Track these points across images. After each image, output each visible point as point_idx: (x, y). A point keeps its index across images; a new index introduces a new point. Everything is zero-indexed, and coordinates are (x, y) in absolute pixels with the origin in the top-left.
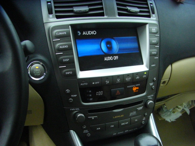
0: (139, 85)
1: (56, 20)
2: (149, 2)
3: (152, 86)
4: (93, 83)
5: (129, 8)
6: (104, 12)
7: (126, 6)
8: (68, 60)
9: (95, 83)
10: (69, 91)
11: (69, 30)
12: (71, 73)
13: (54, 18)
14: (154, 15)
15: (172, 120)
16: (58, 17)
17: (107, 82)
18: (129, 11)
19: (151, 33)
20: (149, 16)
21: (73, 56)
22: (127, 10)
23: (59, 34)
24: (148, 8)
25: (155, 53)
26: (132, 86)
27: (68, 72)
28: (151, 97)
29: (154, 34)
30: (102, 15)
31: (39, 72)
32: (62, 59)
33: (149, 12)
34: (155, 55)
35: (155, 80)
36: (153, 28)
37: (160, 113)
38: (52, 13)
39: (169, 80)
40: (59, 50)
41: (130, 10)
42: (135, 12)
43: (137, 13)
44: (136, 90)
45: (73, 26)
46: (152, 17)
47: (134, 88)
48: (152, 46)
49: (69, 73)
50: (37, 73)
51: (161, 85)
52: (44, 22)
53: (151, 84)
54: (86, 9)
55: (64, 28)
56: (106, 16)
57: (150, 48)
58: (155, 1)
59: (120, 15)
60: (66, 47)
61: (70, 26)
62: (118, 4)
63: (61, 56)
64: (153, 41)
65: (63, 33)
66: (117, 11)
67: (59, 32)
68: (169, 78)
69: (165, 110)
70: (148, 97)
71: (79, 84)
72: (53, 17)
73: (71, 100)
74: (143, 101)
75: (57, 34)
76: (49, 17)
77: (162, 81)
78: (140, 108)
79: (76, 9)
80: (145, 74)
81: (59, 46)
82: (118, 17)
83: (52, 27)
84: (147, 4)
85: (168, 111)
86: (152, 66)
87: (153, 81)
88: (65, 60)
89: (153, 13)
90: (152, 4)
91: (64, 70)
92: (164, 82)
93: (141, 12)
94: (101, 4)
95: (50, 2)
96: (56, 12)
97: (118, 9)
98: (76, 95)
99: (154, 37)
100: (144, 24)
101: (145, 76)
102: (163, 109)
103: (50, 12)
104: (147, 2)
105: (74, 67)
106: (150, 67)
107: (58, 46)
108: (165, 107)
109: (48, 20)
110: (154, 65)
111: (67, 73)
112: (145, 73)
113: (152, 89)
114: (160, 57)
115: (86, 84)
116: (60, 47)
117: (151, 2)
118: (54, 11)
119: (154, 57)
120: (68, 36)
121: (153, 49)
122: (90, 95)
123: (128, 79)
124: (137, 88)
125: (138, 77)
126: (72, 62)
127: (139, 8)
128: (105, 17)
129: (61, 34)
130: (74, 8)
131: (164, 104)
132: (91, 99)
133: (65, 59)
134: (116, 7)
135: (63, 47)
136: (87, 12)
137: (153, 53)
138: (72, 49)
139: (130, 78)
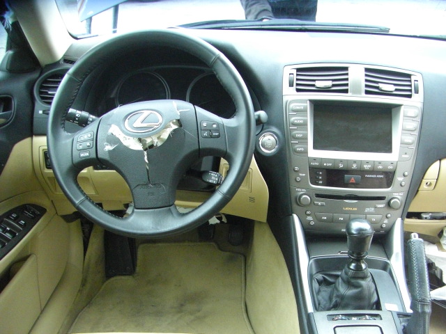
1: (295, 93)
2: (413, 79)
3: (402, 181)
4: (325, 164)
6: (348, 89)
8: (302, 135)
10: (297, 168)
11: (307, 104)
12: (302, 149)
14: (417, 95)
16: (298, 90)
17: (341, 166)
18: (380, 88)
19: (405, 116)
21: (306, 132)
23: (296, 108)
24: (409, 86)
25: (410, 141)
26: (372, 176)
27: (300, 147)
28: (399, 195)
29: (411, 119)
30: (346, 91)
31: (270, 145)
32: (295, 134)
33: (409, 91)
34: (409, 144)
35: (407, 174)
38: (293, 86)
39: (436, 182)
40: (294, 124)
43: (391, 92)
45: (312, 102)
46: (414, 97)
48: (405, 132)
49: (300, 149)
50: (268, 145)
52: (283, 95)
53: (400, 179)
54: (329, 84)
55: (302, 103)
56: (351, 93)
57: (403, 134)
59: (367, 92)
60: (301, 122)
61: (308, 101)
63: (295, 131)
65: (300, 107)
66: (364, 88)
67: (296, 106)
68: (437, 180)
70: (394, 194)
71: (310, 163)
72: (293, 90)
73: (298, 179)
74: (386, 199)
75: (294, 108)
76: (289, 89)
77: (425, 181)
78: (381, 206)
79: (318, 84)
82: (364, 95)
83: (290, 100)
84: (410, 81)
86: (403, 156)
88: (298, 136)
89: (417, 92)
90: (417, 81)
91: (296, 145)
95: (293, 74)
96: (297, 85)
97: (366, 86)
98: (305, 175)
99: (411, 122)
100: (398, 106)
101: (391, 167)
103: (291, 85)
104: (410, 78)
105: (306, 143)
109: (288, 92)
110: (406, 156)
111: (298, 149)
113: (401, 185)
114: (419, 147)
115: (317, 164)
116: (295, 121)
117: (416, 79)
118: (295, 84)
120: (304, 111)
122: (320, 178)
123: (367, 167)
125: (380, 167)
126: (305, 139)
127: (395, 85)
128: (349, 94)
129: (298, 108)
130: (316, 82)
132: (321, 182)
133: (298, 134)
135: (298, 122)
136: (330, 87)
137: (406, 141)
138: (307, 125)
139: (369, 166)
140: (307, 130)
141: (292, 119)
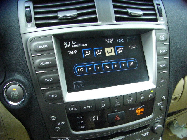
0: (144, 106)
1: (35, 29)
2: (155, 3)
3: (161, 106)
4: (85, 108)
5: (129, 11)
6: (96, 17)
7: (125, 8)
8: (52, 79)
9: (86, 108)
10: (54, 118)
11: (51, 41)
12: (56, 95)
13: (34, 27)
14: (161, 18)
15: (184, 136)
16: (38, 26)
17: (103, 106)
18: (129, 14)
19: (158, 41)
20: (156, 20)
21: (57, 75)
22: (126, 13)
23: (39, 47)
24: (154, 10)
25: (164, 65)
26: (135, 108)
27: (52, 94)
28: (159, 119)
29: (163, 42)
30: (95, 20)
31: (16, 95)
32: (44, 79)
33: (155, 15)
34: (164, 68)
35: (164, 98)
36: (161, 35)
37: (170, 128)
38: (31, 21)
39: (181, 95)
40: (40, 68)
41: (131, 13)
42: (137, 15)
43: (140, 16)
44: (141, 112)
45: (57, 36)
46: (160, 21)
47: (138, 110)
48: (159, 57)
49: (53, 96)
50: (15, 97)
51: (172, 101)
52: (21, 33)
53: (159, 104)
54: (74, 13)
55: (45, 40)
56: (99, 21)
57: (158, 60)
58: (163, 2)
60: (48, 63)
61: (53, 37)
62: (115, 6)
63: (43, 75)
64: (161, 51)
65: (44, 46)
66: (113, 15)
67: (39, 45)
68: (182, 94)
69: (176, 126)
70: (156, 119)
71: (67, 110)
72: (32, 26)
73: (58, 129)
74: (150, 125)
75: (37, 47)
76: (27, 26)
77: (173, 97)
78: (146, 134)
79: (60, 15)
80: (152, 93)
81: (40, 62)
82: (115, 22)
83: (31, 39)
84: (153, 5)
85: (179, 127)
86: (160, 81)
87: (162, 100)
88: (48, 80)
90: (159, 5)
91: (47, 92)
92: (175, 99)
93: (145, 15)
94: (94, 7)
95: (29, 7)
96: (36, 19)
97: (116, 12)
98: (64, 123)
99: (163, 46)
100: (150, 30)
101: (151, 95)
102: (174, 125)
103: (29, 20)
104: (153, 2)
105: (60, 88)
106: (158, 84)
107: (38, 63)
108: (176, 123)
109: (26, 30)
110: (162, 81)
111: (51, 96)
112: (152, 91)
113: (160, 109)
114: (170, 69)
115: (76, 109)
116: (41, 64)
117: (158, 3)
118: (33, 19)
119: (163, 70)
120: (51, 49)
121: (161, 61)
122: (82, 122)
123: (129, 101)
124: (142, 110)
125: (142, 97)
126: (56, 83)
127: (142, 9)
128: (99, 23)
129: (41, 47)
130: (59, 13)
131: (176, 119)
132: (83, 127)
133: (48, 78)
134: (112, 10)
135: (45, 64)
136: (76, 18)
137: (161, 66)
138: (56, 66)
139: (132, 99)
140: (57, 72)
141: (37, 61)
